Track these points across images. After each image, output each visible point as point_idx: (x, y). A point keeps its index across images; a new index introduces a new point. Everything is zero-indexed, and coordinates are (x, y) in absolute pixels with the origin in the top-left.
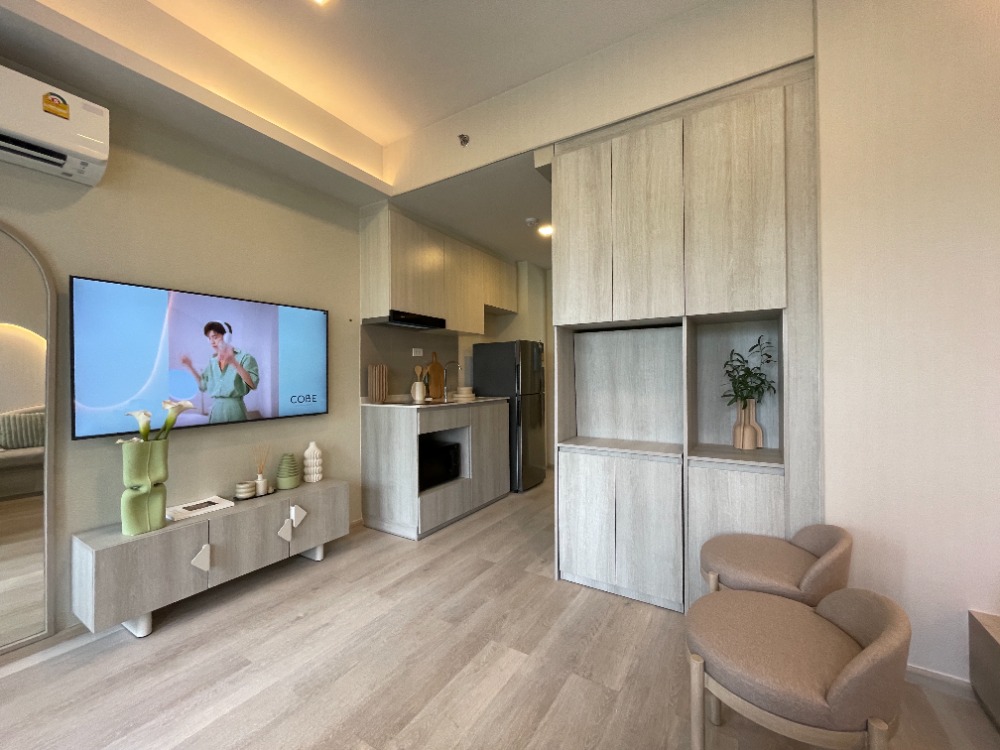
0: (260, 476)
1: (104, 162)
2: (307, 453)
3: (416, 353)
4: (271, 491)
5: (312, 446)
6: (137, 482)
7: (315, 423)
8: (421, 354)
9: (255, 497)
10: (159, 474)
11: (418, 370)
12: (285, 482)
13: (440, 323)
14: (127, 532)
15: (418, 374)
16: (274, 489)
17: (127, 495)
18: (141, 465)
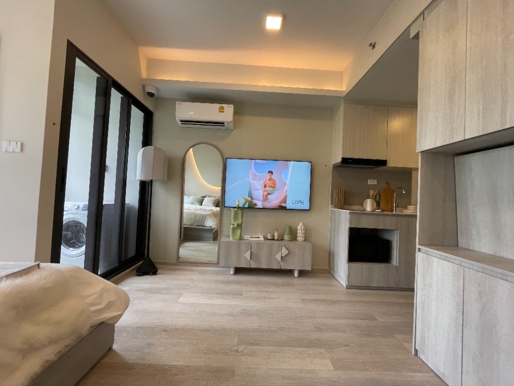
0: (276, 232)
1: (231, 122)
2: (299, 227)
3: (371, 182)
4: (280, 239)
5: (301, 224)
6: (234, 223)
7: (304, 215)
8: (376, 183)
9: (273, 239)
10: (240, 222)
11: (371, 192)
12: (286, 237)
13: (384, 163)
14: (231, 239)
15: (371, 195)
16: (281, 239)
17: (232, 226)
18: (236, 217)
